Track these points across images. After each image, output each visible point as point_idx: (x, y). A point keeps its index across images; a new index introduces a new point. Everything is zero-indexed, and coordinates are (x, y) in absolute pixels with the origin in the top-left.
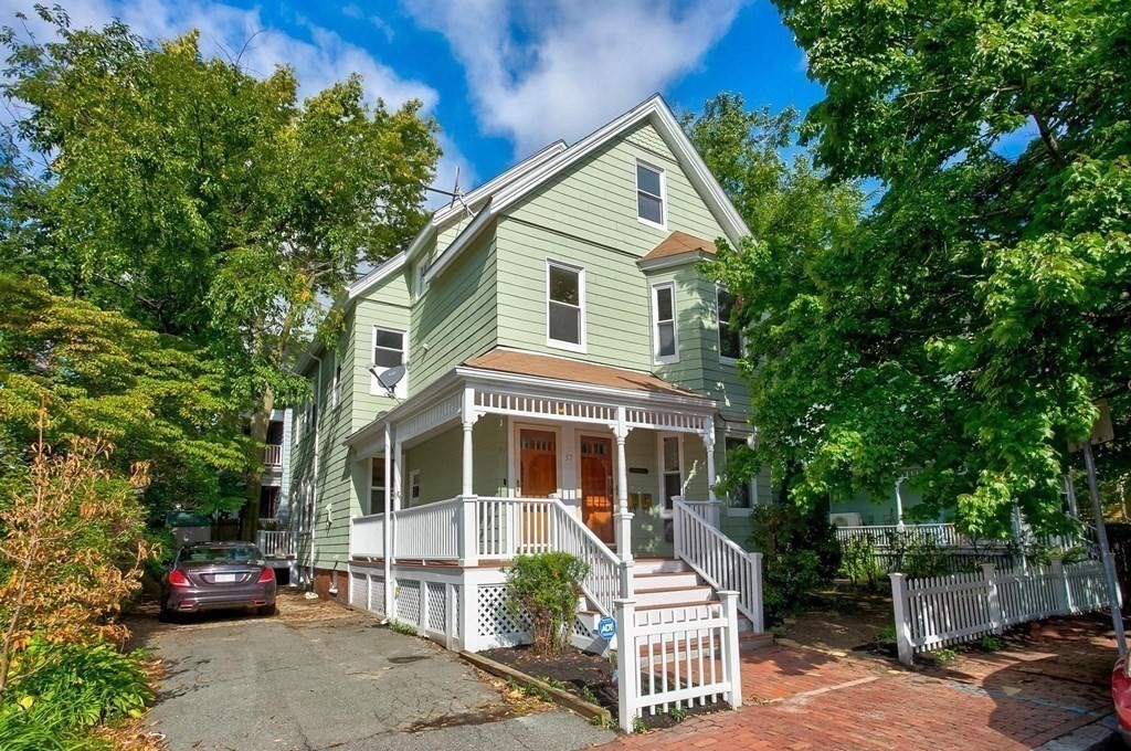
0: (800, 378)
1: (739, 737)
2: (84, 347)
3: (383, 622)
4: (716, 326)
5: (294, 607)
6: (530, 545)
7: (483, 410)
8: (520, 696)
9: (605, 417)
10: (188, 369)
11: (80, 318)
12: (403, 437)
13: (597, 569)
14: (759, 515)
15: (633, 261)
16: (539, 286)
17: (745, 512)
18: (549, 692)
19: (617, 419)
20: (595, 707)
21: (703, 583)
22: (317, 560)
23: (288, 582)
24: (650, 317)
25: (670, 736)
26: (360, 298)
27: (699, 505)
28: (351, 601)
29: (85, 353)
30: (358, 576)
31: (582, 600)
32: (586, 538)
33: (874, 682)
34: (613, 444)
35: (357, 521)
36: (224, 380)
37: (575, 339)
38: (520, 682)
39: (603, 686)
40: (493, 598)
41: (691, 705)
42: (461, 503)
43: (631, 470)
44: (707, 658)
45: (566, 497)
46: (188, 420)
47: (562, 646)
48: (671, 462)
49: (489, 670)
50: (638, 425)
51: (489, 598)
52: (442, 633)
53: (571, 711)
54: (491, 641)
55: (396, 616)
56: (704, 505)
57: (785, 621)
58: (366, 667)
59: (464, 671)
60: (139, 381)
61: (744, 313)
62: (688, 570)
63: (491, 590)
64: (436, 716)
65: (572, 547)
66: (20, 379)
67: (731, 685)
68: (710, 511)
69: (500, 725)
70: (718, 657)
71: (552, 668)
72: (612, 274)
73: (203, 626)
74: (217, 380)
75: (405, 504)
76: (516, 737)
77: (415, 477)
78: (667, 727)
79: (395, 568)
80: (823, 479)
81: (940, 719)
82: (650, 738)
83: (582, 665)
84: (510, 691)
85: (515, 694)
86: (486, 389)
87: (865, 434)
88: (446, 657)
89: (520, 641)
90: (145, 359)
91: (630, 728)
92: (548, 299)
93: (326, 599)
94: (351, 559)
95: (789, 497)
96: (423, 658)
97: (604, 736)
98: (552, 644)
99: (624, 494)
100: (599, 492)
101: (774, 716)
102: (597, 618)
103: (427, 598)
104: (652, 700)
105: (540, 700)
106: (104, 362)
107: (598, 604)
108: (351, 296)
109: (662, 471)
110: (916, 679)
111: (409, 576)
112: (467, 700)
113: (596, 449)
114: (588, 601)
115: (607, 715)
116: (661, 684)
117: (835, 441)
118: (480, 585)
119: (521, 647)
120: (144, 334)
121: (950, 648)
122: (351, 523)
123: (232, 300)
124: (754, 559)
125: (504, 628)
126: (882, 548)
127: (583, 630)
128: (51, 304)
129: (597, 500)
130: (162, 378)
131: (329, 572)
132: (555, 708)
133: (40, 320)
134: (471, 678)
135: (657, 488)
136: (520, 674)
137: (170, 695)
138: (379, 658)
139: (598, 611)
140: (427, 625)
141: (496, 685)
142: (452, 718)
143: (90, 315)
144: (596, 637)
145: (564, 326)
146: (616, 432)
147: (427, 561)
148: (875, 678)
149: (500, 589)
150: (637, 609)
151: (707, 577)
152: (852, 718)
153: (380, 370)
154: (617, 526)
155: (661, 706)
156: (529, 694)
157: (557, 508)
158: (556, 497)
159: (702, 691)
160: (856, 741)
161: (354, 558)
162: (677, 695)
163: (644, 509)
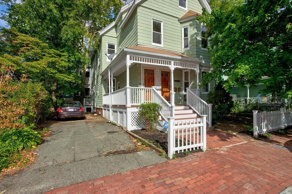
0: (228, 50)
1: (206, 162)
2: (28, 48)
3: (109, 122)
4: (201, 39)
5: (90, 117)
6: (146, 101)
7: (132, 61)
8: (140, 145)
9: (168, 64)
10: (58, 55)
11: (25, 40)
12: (113, 72)
13: (164, 108)
14: (210, 94)
15: (177, 19)
16: (149, 27)
17: (207, 93)
18: (148, 144)
19: (171, 65)
20: (161, 150)
21: (194, 112)
22: (96, 106)
23: (91, 111)
24: (182, 36)
25: (184, 161)
26: (103, 35)
27: (194, 90)
28: (103, 116)
29: (28, 49)
30: (105, 110)
31: (160, 117)
32: (163, 100)
33: (247, 143)
34: (170, 73)
35: (104, 95)
36: (68, 58)
37: (160, 43)
38: (141, 140)
39: (164, 143)
40: (135, 116)
41: (191, 150)
42: (126, 89)
43: (175, 81)
44: (196, 134)
45: (157, 88)
46: (58, 68)
47: (154, 130)
48: (186, 79)
49: (133, 136)
50: (177, 67)
51: (134, 116)
52: (122, 125)
53: (154, 151)
54: (135, 128)
55: (112, 120)
56: (195, 90)
57: (217, 123)
58: (101, 134)
59: (126, 136)
60: (44, 58)
61: (210, 32)
62: (190, 109)
63: (135, 114)
64: (115, 150)
65: (158, 102)
66: (7, 55)
67: (203, 145)
68: (197, 92)
69: (132, 155)
70: (200, 134)
71: (150, 136)
72: (171, 24)
73: (67, 122)
74: (66, 58)
75: (114, 90)
76: (136, 159)
77: (119, 84)
78: (183, 157)
79: (112, 107)
80: (234, 81)
81: (273, 158)
82: (177, 161)
83: (159, 136)
84: (138, 143)
85: (139, 144)
86: (133, 55)
87: (250, 66)
88: (123, 131)
89: (143, 128)
90: (45, 52)
91: (171, 157)
92: (152, 31)
93: (99, 115)
94: (103, 105)
95: (223, 87)
96: (117, 132)
97: (163, 160)
98: (151, 129)
99: (173, 87)
100: (166, 87)
101: (217, 154)
102: (164, 122)
103: (119, 116)
104: (179, 149)
105: (146, 146)
106: (33, 52)
107: (164, 118)
108: (100, 34)
109: (184, 81)
110: (260, 143)
111: (115, 109)
112: (125, 145)
113: (165, 75)
114: (162, 117)
115: (164, 153)
116: (182, 142)
117: (240, 68)
118: (132, 112)
119: (143, 129)
120: (44, 44)
121: (270, 133)
122: (103, 96)
123: (67, 35)
124: (210, 106)
125: (139, 124)
126: (243, 104)
127: (160, 125)
128: (18, 35)
129: (166, 89)
130: (50, 57)
131: (99, 109)
132: (149, 149)
133: (15, 40)
134: (128, 138)
135: (182, 86)
136: (141, 138)
137: (47, 141)
138: (105, 132)
139: (164, 120)
140: (119, 123)
141: (134, 141)
142: (119, 151)
143: (28, 38)
144: (164, 127)
145: (157, 39)
146: (171, 69)
147: (119, 106)
148: (247, 142)
149: (137, 113)
150: (175, 120)
151: (196, 111)
152: (243, 156)
153: (108, 55)
154: (171, 96)
155: (181, 150)
156: (142, 144)
157: (154, 90)
158: (154, 88)
159: (194, 146)
160: (246, 166)
161: (104, 105)
162: (187, 147)
163: (178, 92)
